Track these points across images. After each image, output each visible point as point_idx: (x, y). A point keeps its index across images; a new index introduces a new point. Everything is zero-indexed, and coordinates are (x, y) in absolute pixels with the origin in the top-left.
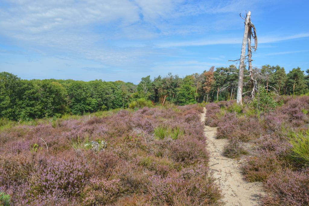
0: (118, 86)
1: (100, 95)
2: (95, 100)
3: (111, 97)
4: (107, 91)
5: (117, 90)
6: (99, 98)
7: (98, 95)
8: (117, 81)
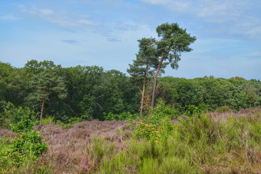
0: (239, 86)
1: (215, 100)
2: (210, 107)
3: (231, 103)
4: (226, 94)
5: (238, 92)
6: (214, 103)
7: (212, 99)
8: (233, 78)
